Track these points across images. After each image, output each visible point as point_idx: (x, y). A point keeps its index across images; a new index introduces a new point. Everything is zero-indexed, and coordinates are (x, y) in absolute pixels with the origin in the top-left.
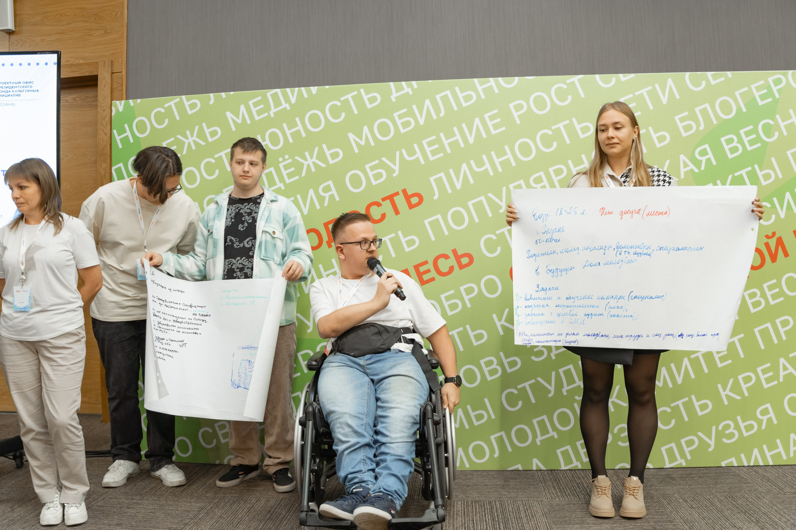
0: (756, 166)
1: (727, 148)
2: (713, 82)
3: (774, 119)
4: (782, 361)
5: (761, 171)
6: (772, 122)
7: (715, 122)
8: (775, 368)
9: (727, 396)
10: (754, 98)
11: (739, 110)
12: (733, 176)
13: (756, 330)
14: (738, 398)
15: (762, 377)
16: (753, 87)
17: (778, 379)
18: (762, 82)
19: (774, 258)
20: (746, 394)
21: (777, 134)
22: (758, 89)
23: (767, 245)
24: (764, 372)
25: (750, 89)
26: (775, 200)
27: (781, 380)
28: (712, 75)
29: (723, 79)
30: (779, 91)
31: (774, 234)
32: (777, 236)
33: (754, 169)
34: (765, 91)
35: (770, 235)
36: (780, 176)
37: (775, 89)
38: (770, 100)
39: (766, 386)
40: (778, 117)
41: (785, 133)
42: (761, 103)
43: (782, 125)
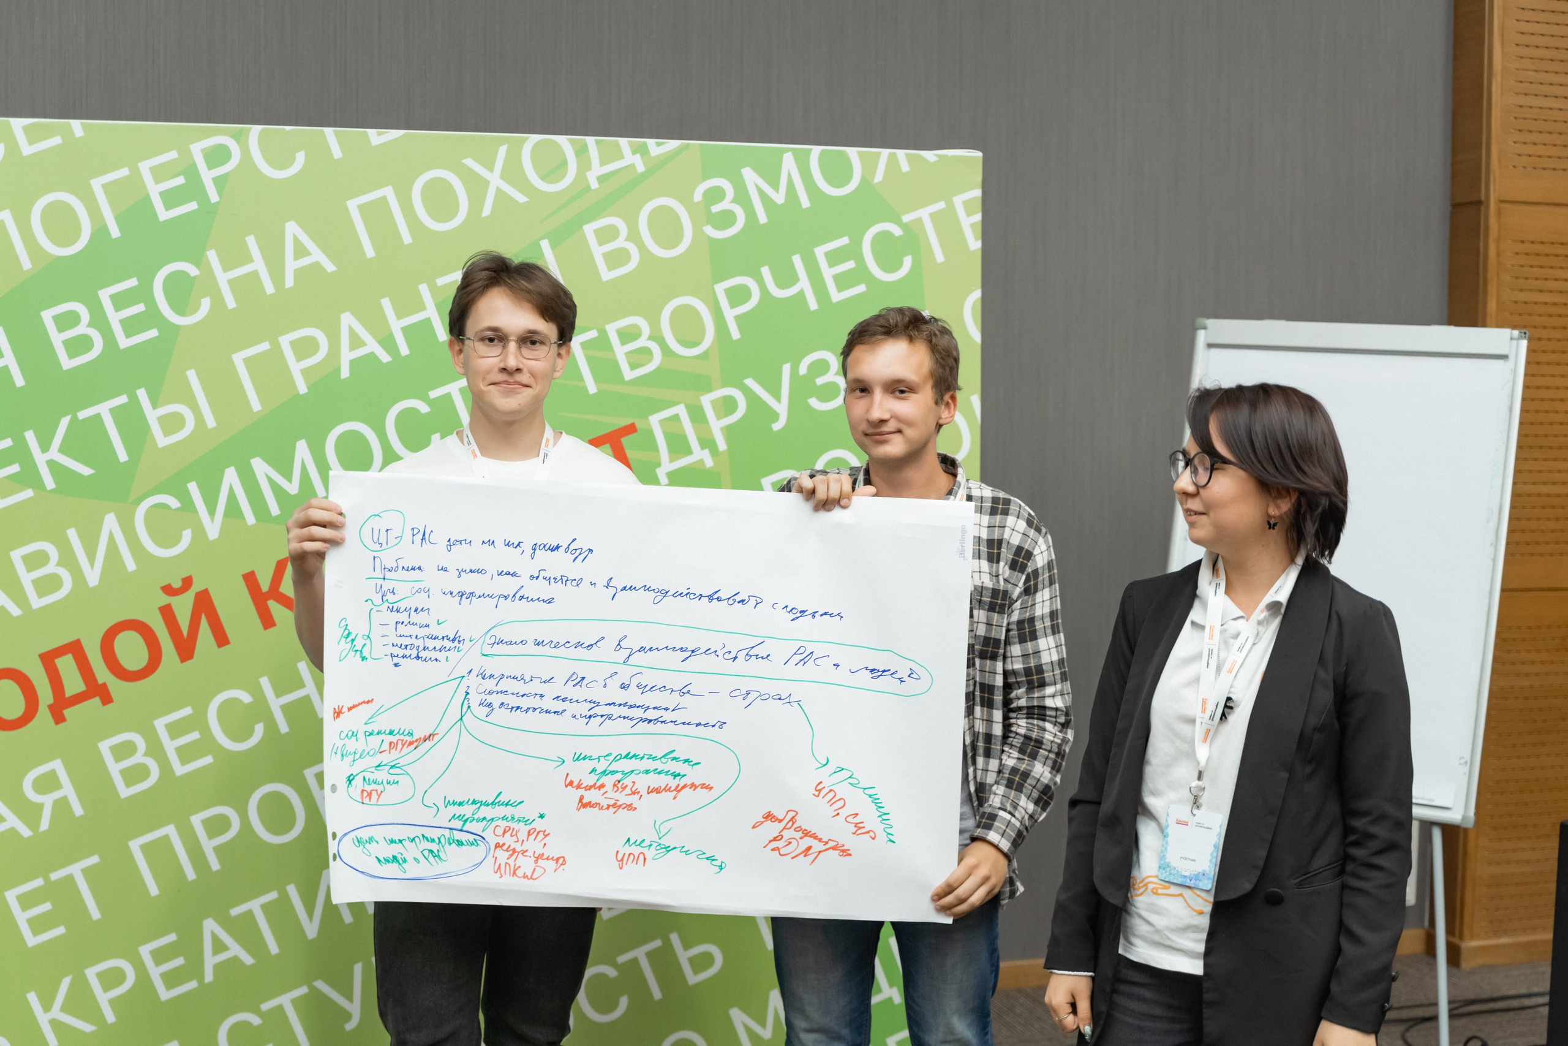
0: (142, 394)
1: (57, 339)
2: (27, 149)
3: (198, 259)
4: (210, 926)
5: (155, 406)
6: (193, 271)
7: (26, 264)
8: (190, 945)
9: (55, 1024)
10: (147, 199)
11: (100, 231)
12: (74, 421)
13: (135, 846)
14: (88, 1028)
15: (155, 972)
16: (145, 167)
17: (200, 977)
18: (173, 155)
19: (186, 650)
20: (110, 1017)
21: (206, 304)
22: (159, 173)
23: (167, 612)
24: (160, 956)
25: (136, 173)
26: (193, 488)
27: (209, 977)
28: (25, 128)
29: (57, 140)
30: (219, 182)
31: (187, 582)
32: (196, 587)
33: (134, 401)
34: (180, 180)
35: (177, 584)
36: (211, 423)
37: (208, 176)
38: (193, 206)
39: (165, 994)
40: (212, 255)
41: (231, 303)
42: (164, 215)
43: (223, 278)
